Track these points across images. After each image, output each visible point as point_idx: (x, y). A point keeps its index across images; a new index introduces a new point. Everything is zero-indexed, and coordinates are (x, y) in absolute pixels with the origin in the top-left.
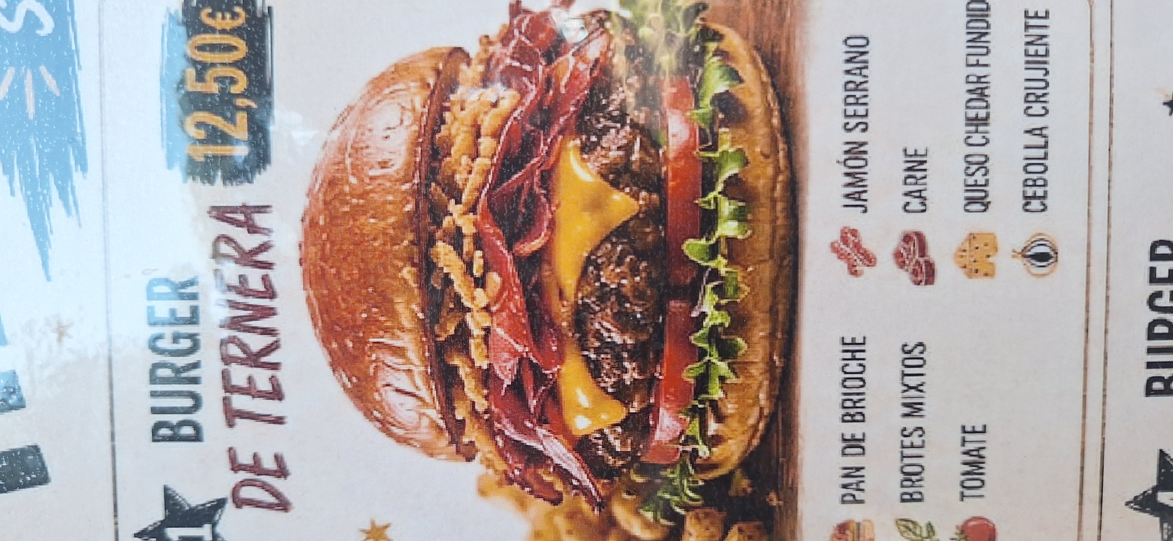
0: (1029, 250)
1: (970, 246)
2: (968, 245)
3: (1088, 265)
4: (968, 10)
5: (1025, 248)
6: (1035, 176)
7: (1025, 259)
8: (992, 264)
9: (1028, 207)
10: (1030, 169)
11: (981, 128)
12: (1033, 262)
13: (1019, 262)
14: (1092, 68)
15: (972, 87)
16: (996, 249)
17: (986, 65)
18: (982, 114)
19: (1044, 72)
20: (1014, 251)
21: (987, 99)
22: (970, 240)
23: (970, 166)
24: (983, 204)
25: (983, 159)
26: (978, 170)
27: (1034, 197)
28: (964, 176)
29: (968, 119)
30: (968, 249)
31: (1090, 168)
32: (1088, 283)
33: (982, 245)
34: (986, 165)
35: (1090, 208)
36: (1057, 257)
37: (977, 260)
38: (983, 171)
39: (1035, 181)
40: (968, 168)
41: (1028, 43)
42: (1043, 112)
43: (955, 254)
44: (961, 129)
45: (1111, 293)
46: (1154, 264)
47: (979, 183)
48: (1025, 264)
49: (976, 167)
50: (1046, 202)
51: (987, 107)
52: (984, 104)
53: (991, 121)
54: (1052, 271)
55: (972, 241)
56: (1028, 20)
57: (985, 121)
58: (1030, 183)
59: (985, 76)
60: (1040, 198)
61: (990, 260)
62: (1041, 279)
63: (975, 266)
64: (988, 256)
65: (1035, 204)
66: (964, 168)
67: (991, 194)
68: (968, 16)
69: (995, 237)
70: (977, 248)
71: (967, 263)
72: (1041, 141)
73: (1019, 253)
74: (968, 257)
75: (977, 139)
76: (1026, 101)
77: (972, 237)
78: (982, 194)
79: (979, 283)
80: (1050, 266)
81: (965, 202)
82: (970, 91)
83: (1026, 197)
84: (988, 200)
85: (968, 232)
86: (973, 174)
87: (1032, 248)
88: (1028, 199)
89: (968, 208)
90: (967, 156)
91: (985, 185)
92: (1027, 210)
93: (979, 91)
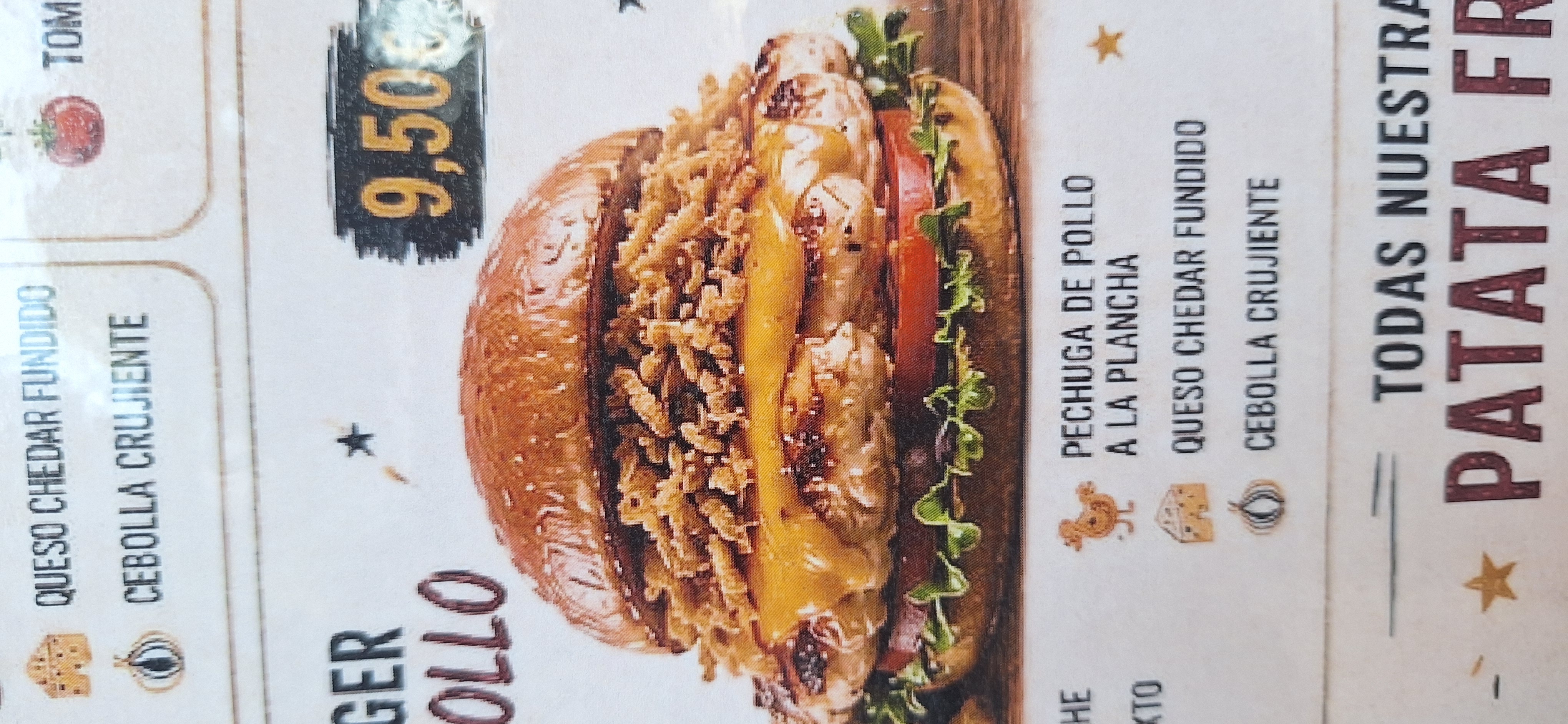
0: (140, 656)
1: (50, 653)
2: (47, 652)
3: (233, 673)
4: (21, 318)
5: (133, 652)
6: (139, 552)
7: (134, 670)
8: (84, 677)
9: (132, 596)
10: (131, 542)
11: (52, 487)
12: (147, 671)
13: (125, 673)
14: (219, 395)
15: (33, 429)
16: (88, 655)
17: (54, 398)
18: (52, 466)
19: (143, 404)
20: (116, 658)
21: (57, 445)
22: (49, 644)
23: (41, 541)
24: (64, 594)
25: (60, 530)
26: (51, 546)
27: (140, 582)
28: (32, 556)
29: (30, 474)
30: (46, 657)
31: (225, 537)
32: (234, 697)
33: (68, 651)
34: (64, 538)
35: (231, 593)
36: (183, 663)
37: (62, 671)
38: (60, 547)
39: (138, 558)
40: (36, 543)
41: (115, 364)
42: (145, 461)
43: (28, 665)
44: (22, 489)
45: (273, 709)
46: (337, 666)
47: (55, 564)
48: (134, 676)
49: (50, 541)
50: (159, 587)
51: (59, 457)
52: (54, 453)
53: (66, 476)
54: (177, 683)
55: (52, 646)
56: (115, 331)
57: (57, 476)
58: (133, 561)
59: (52, 414)
60: (149, 582)
61: (82, 671)
62: (161, 695)
63: (59, 681)
64: (78, 666)
65: (142, 592)
66: (32, 544)
67: (74, 579)
68: (21, 327)
69: (86, 639)
70: (61, 655)
71: (48, 677)
72: (145, 503)
73: (125, 660)
74: (48, 668)
75: (46, 502)
76: (118, 447)
77: (50, 641)
78: (62, 580)
79: (68, 703)
80: (174, 676)
81: (37, 592)
82: (31, 435)
83: (127, 583)
84: (71, 587)
85: (46, 634)
86: (45, 552)
87: (143, 652)
88: (131, 586)
89: (41, 599)
90: (33, 527)
91: (65, 568)
92: (130, 601)
93: (45, 435)
